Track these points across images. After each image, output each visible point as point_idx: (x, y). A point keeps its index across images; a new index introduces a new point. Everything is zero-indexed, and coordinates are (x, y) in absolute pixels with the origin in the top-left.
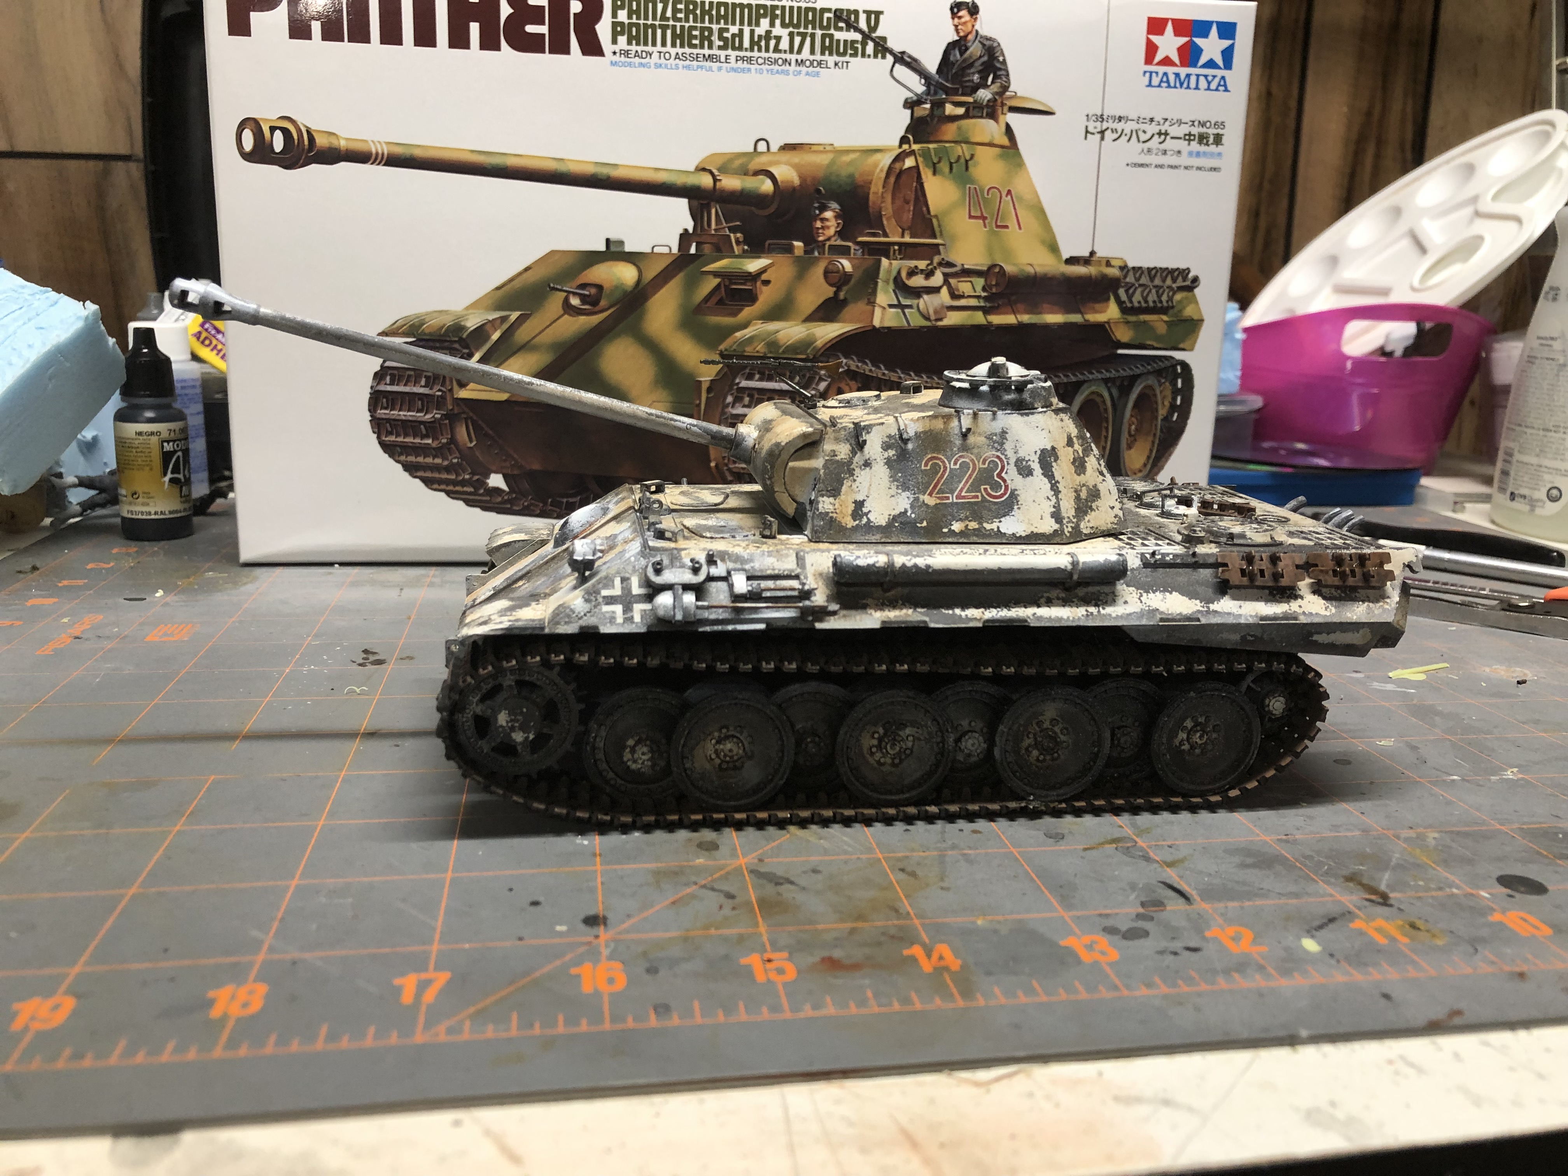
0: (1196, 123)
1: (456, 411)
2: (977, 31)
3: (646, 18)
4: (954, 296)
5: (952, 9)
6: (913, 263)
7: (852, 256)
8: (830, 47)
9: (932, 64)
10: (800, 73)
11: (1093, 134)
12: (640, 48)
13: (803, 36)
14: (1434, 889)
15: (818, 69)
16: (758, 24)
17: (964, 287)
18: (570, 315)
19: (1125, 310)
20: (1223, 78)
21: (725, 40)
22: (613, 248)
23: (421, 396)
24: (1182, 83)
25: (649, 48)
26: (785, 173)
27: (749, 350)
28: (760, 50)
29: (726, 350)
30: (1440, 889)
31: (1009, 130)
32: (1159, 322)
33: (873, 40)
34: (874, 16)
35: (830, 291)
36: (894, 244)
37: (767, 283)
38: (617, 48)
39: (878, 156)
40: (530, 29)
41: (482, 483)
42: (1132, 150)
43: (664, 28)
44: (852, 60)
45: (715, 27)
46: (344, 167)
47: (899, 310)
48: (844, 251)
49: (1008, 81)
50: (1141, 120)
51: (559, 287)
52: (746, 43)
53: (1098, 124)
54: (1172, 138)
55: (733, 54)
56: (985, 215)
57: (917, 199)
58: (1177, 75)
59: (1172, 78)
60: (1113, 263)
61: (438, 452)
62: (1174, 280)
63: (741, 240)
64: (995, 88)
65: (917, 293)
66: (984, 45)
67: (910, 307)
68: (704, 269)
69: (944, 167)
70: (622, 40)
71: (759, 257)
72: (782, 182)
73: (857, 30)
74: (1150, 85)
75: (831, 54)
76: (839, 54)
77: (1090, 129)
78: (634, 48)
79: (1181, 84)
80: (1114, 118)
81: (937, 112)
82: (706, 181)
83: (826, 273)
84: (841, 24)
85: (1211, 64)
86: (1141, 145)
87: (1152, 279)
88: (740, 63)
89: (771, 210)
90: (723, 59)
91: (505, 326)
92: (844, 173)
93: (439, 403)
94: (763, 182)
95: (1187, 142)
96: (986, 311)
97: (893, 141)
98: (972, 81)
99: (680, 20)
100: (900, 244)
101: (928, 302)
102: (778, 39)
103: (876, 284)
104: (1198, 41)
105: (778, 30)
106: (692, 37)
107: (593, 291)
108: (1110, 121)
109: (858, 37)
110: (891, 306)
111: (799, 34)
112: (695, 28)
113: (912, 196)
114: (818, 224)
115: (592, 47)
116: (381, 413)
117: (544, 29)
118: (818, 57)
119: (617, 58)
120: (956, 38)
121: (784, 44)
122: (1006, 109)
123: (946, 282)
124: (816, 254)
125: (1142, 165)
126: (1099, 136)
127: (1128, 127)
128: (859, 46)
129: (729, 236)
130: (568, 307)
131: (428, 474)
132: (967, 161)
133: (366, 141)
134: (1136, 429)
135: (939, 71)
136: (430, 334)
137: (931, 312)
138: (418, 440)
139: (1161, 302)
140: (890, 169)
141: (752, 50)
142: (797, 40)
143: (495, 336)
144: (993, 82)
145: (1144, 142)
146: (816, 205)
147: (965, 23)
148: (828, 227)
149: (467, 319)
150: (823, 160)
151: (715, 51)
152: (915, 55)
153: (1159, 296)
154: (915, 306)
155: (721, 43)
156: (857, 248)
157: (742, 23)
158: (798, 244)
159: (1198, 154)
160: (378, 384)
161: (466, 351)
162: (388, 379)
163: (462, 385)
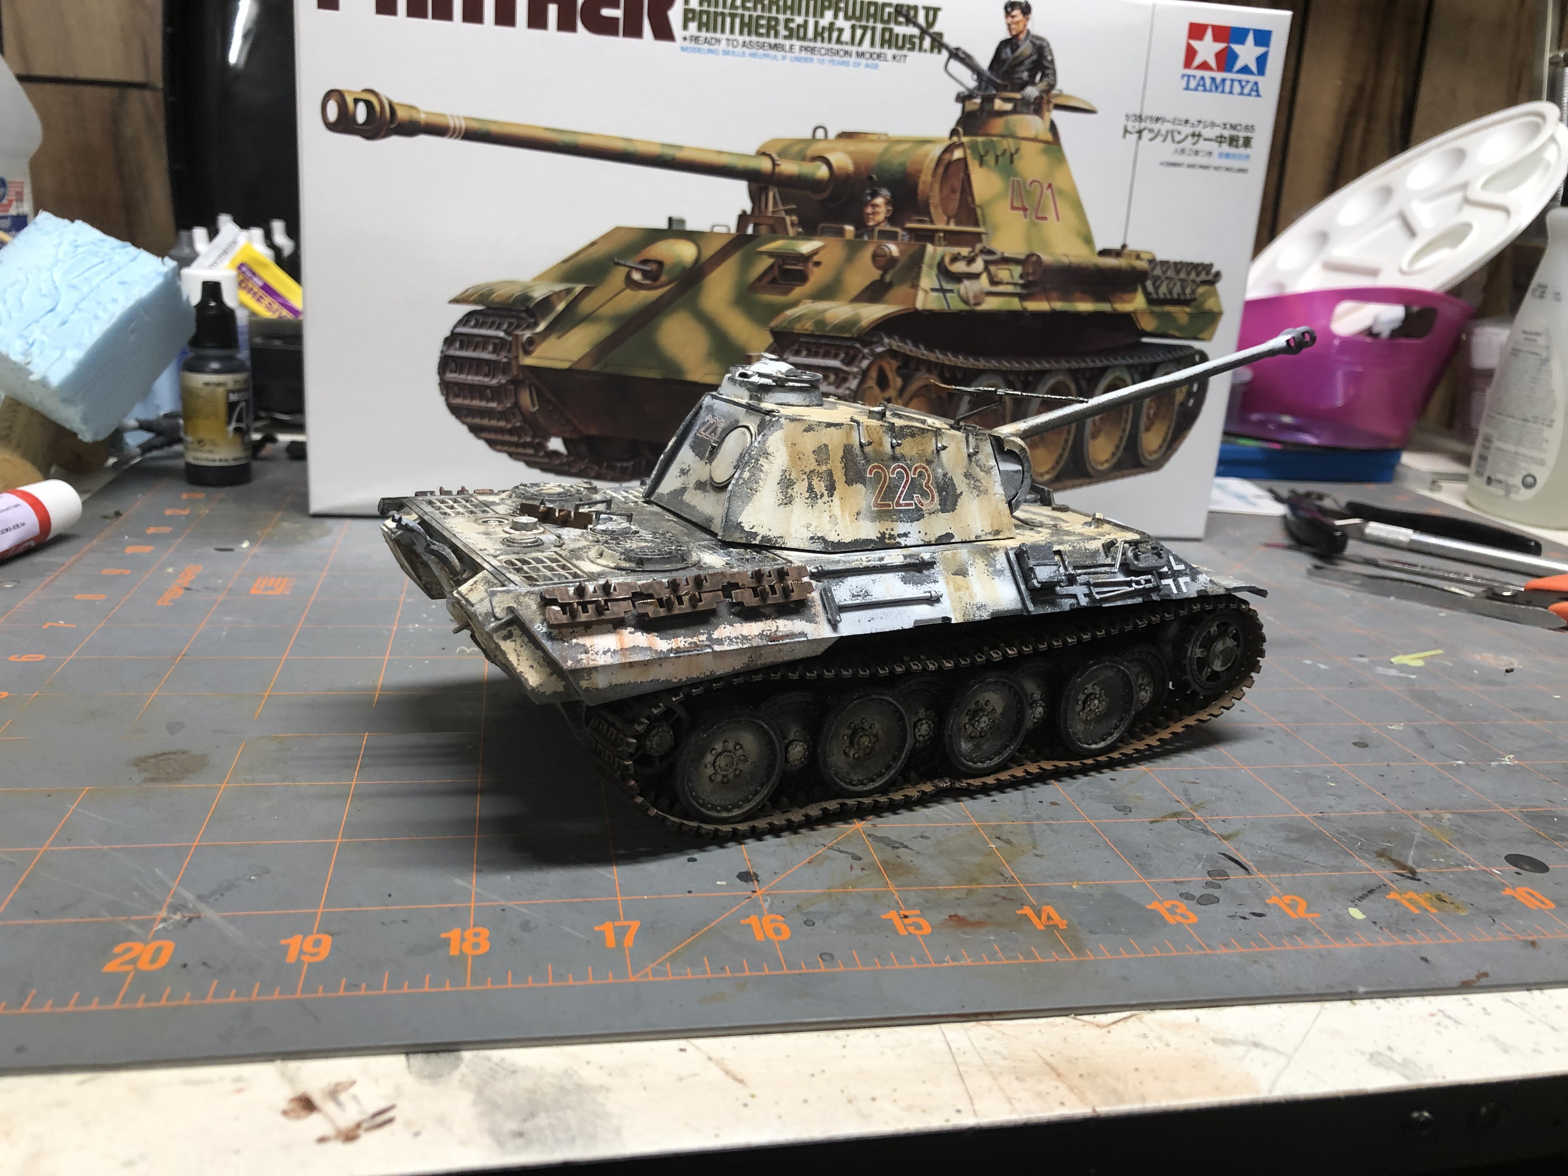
0: (1228, 126)
1: (521, 377)
2: (1028, 32)
3: (716, 6)
4: (993, 282)
5: (1006, 8)
6: (956, 250)
7: (900, 241)
8: (890, 40)
9: (984, 61)
10: (859, 64)
11: (1131, 133)
12: (710, 35)
13: (865, 29)
14: (1453, 866)
15: (876, 62)
16: (822, 16)
17: (1003, 274)
18: (632, 289)
19: (1151, 301)
20: (1256, 83)
21: (791, 30)
22: (675, 227)
23: (487, 362)
24: (1217, 86)
25: (718, 35)
26: (841, 159)
27: (798, 328)
28: (823, 40)
29: (776, 327)
30: (1458, 865)
31: (1053, 128)
32: (1181, 313)
33: (931, 35)
34: (933, 12)
35: (876, 274)
36: (938, 231)
37: (818, 264)
38: (687, 34)
39: (929, 147)
40: (606, 12)
41: (542, 446)
42: (1166, 150)
43: (733, 16)
44: (911, 54)
45: (782, 17)
46: (423, 140)
47: (941, 295)
48: (892, 236)
49: (1055, 80)
50: (1177, 122)
51: (622, 262)
52: (810, 33)
53: (1137, 124)
54: (1206, 139)
55: (797, 44)
56: (1026, 206)
57: (963, 191)
58: (1213, 79)
59: (1208, 82)
60: (1143, 256)
61: (503, 415)
62: (1198, 274)
63: (796, 222)
64: (1043, 86)
65: (958, 278)
66: (1034, 44)
67: (951, 291)
68: (759, 250)
69: (990, 159)
70: (693, 26)
71: (810, 240)
72: (838, 168)
73: (916, 24)
74: (1187, 88)
75: (890, 47)
76: (897, 47)
77: (1129, 129)
78: (704, 34)
79: (1217, 88)
80: (1151, 118)
81: (987, 107)
82: (765, 165)
83: (875, 256)
84: (901, 19)
85: (1245, 70)
86: (1175, 146)
87: (1178, 272)
88: (803, 52)
89: (825, 195)
90: (787, 48)
91: (571, 297)
92: (896, 161)
93: (505, 368)
94: (819, 168)
95: (1217, 144)
96: (1022, 297)
97: (946, 133)
98: (1021, 78)
99: (748, 9)
100: (945, 232)
101: (968, 287)
102: (841, 31)
103: (920, 268)
104: (1236, 47)
105: (841, 22)
106: (758, 26)
107: (654, 267)
108: (1148, 121)
109: (915, 31)
110: (933, 290)
111: (861, 27)
112: (762, 17)
113: (958, 186)
114: (869, 210)
115: (663, 32)
116: (450, 376)
117: (617, 13)
118: (877, 49)
119: (687, 44)
120: (1008, 36)
121: (846, 36)
122: (1051, 106)
123: (986, 269)
124: (866, 238)
125: (1174, 165)
126: (1136, 136)
127: (1165, 127)
128: (917, 41)
129: (784, 219)
130: (630, 283)
131: (493, 436)
132: (1012, 155)
133: (444, 116)
134: (1155, 414)
135: (991, 67)
136: (499, 303)
137: (971, 296)
138: (483, 404)
139: (1184, 294)
140: (940, 159)
141: (815, 39)
142: (859, 32)
143: (561, 307)
144: (1041, 80)
145: (1179, 142)
146: (868, 191)
147: (1017, 23)
148: (878, 213)
149: (534, 290)
150: (876, 148)
151: (780, 41)
152: (970, 51)
153: (1183, 288)
154: (955, 290)
155: (786, 33)
156: (904, 233)
157: (807, 14)
158: (849, 228)
159: (1228, 156)
160: (448, 349)
161: (532, 320)
162: (457, 345)
163: (527, 353)
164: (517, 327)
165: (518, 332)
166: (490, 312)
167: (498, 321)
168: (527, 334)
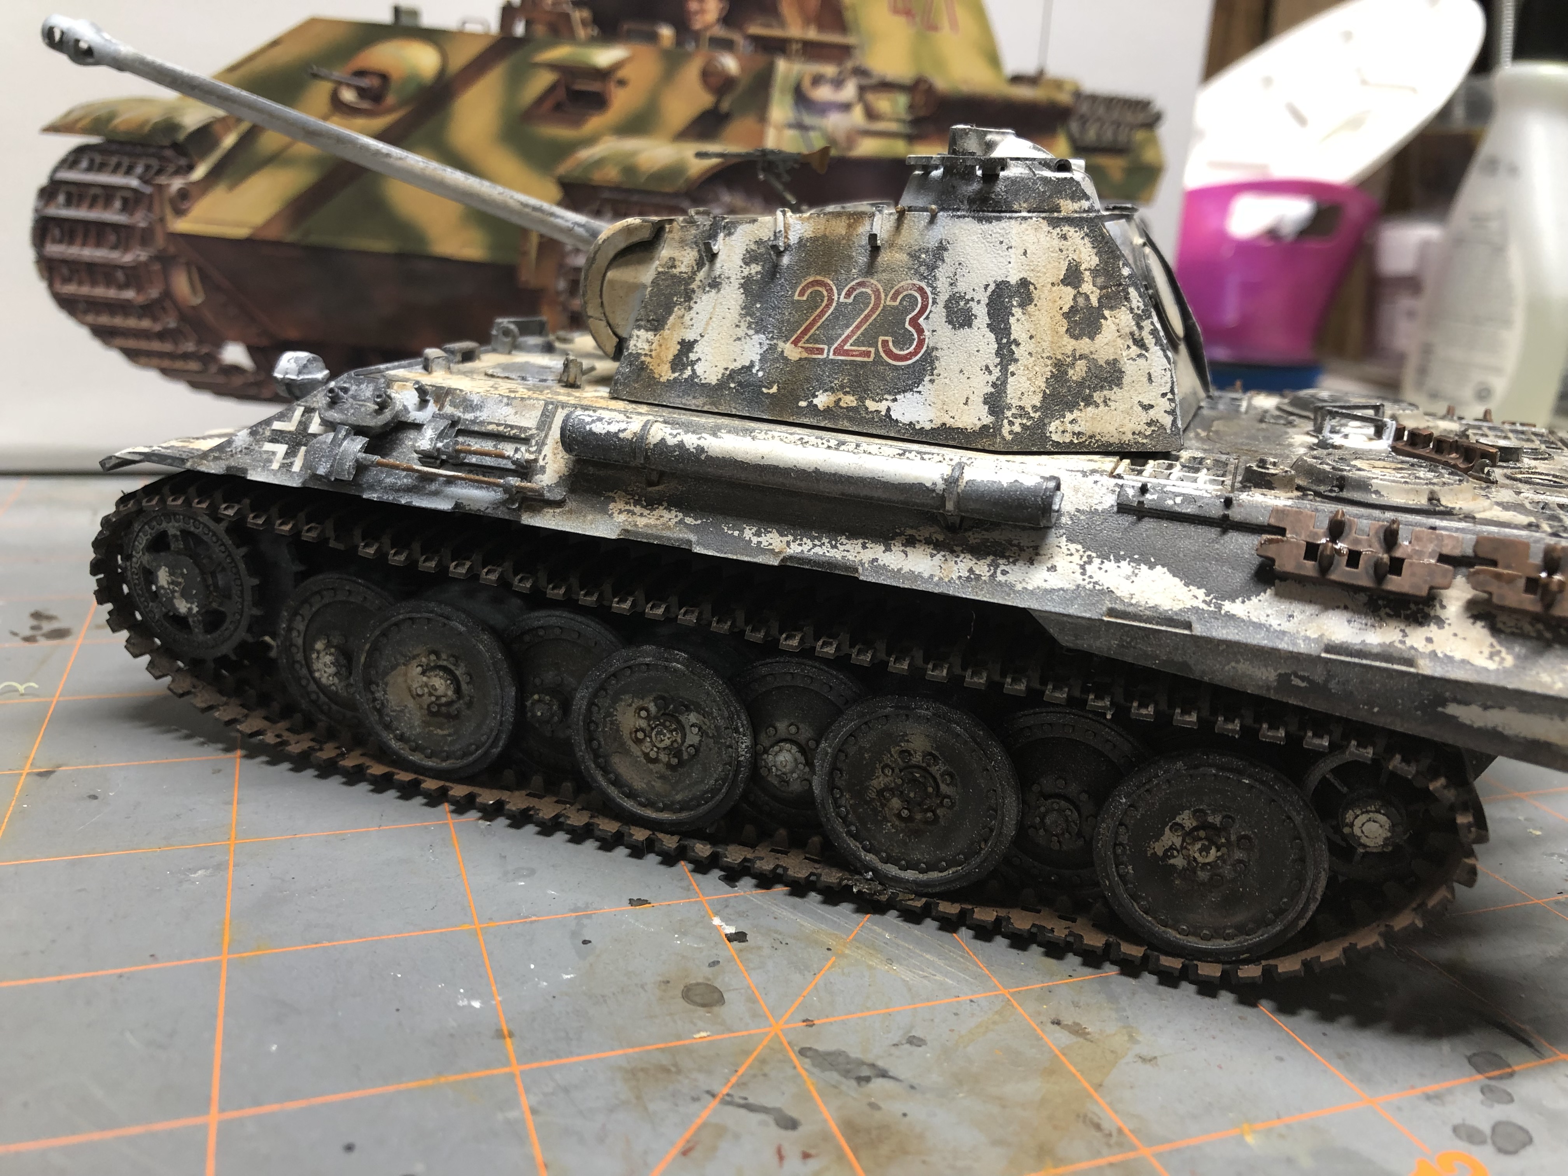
1: (172, 250)
4: (871, 116)
6: (817, 68)
7: (740, 53)
17: (884, 105)
18: (342, 116)
19: (1077, 150)
22: (405, 21)
23: (116, 227)
27: (597, 177)
29: (566, 175)
32: (1115, 167)
35: (707, 100)
36: (792, 40)
37: (622, 83)
41: (213, 358)
47: (798, 131)
48: (728, 46)
51: (324, 73)
56: (913, 10)
60: (1065, 86)
61: (147, 310)
62: (1134, 114)
63: (588, 19)
65: (822, 109)
67: (811, 127)
68: (534, 59)
71: (610, 46)
83: (704, 74)
87: (1110, 111)
91: (241, 128)
93: (146, 237)
96: (909, 139)
100: (804, 41)
101: (835, 123)
103: (769, 92)
107: (375, 81)
110: (789, 124)
114: (695, 7)
116: (54, 249)
123: (861, 96)
124: (690, 47)
129: (569, 14)
130: (337, 104)
136: (127, 132)
137: (839, 134)
138: (112, 293)
139: (1118, 140)
143: (229, 140)
148: (707, 10)
149: (180, 118)
153: (1116, 132)
154: (817, 126)
156: (745, 41)
158: (666, 32)
160: (47, 204)
161: (183, 162)
162: (61, 199)
163: (180, 212)
164: (160, 172)
165: (162, 180)
166: (114, 147)
167: (126, 162)
168: (177, 184)
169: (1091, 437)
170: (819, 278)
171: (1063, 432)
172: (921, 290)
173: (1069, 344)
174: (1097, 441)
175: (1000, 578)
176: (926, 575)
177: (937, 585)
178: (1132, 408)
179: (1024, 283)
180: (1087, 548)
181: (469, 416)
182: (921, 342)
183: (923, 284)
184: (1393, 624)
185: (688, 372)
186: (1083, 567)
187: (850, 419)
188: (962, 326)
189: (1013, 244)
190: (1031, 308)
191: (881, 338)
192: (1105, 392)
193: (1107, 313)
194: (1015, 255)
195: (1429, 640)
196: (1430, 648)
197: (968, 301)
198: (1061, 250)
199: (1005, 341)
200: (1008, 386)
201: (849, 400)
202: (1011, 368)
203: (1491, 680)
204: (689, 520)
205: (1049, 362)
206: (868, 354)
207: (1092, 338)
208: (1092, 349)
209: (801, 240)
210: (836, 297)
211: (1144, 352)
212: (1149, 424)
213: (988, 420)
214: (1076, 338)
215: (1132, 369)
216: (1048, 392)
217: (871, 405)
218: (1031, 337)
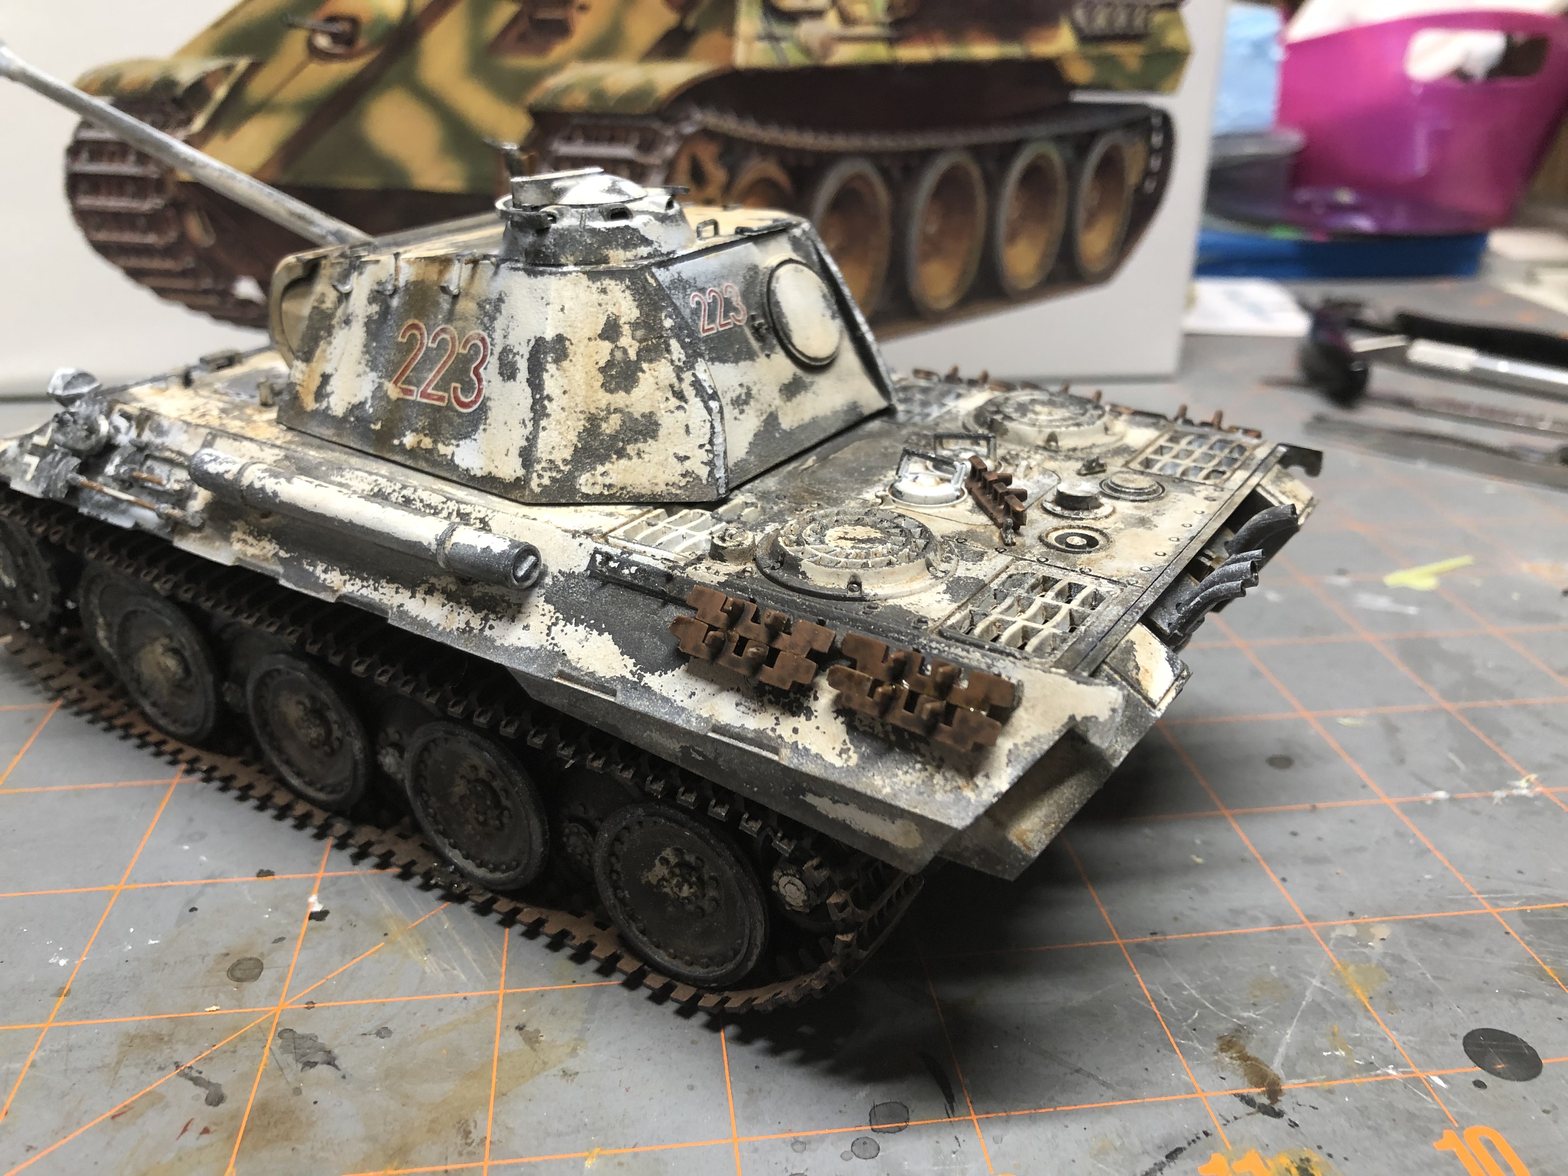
1: (183, 198)
4: (846, 21)
17: (860, 9)
18: (319, 61)
19: (1083, 38)
23: (132, 179)
27: (567, 104)
29: (534, 104)
32: (1129, 55)
35: (672, 17)
37: (582, 8)
41: (229, 295)
47: (771, 44)
51: (297, 22)
65: (793, 17)
67: (785, 38)
91: (232, 78)
93: (159, 187)
96: (892, 41)
101: (808, 30)
103: (737, 6)
107: (346, 26)
110: (758, 37)
116: (86, 201)
130: (314, 52)
131: (161, 282)
134: (1097, 204)
136: (131, 91)
137: (814, 44)
138: (136, 238)
139: (1133, 25)
143: (221, 92)
149: (177, 70)
153: (1131, 18)
154: (791, 36)
160: (74, 161)
161: (182, 116)
162: (86, 156)
169: (622, 489)
170: (416, 322)
171: (593, 484)
172: (483, 340)
173: (604, 398)
174: (628, 493)
175: (487, 632)
176: (434, 624)
177: (440, 634)
178: (666, 459)
179: (560, 339)
180: (557, 610)
181: (158, 441)
182: (480, 391)
183: (485, 335)
184: (771, 710)
185: (324, 404)
186: (549, 628)
187: (427, 460)
188: (509, 379)
189: (551, 301)
190: (565, 364)
191: (454, 385)
192: (640, 445)
193: (645, 366)
194: (552, 311)
195: (795, 731)
196: (795, 738)
197: (515, 354)
198: (600, 305)
199: (538, 396)
200: (539, 441)
201: (427, 443)
202: (543, 423)
203: (834, 777)
204: (282, 554)
205: (582, 416)
206: (441, 399)
207: (628, 391)
208: (628, 403)
209: (407, 283)
210: (425, 341)
211: (683, 404)
212: (684, 476)
213: (521, 472)
214: (611, 392)
215: (669, 422)
216: (580, 445)
217: (442, 449)
218: (565, 392)
